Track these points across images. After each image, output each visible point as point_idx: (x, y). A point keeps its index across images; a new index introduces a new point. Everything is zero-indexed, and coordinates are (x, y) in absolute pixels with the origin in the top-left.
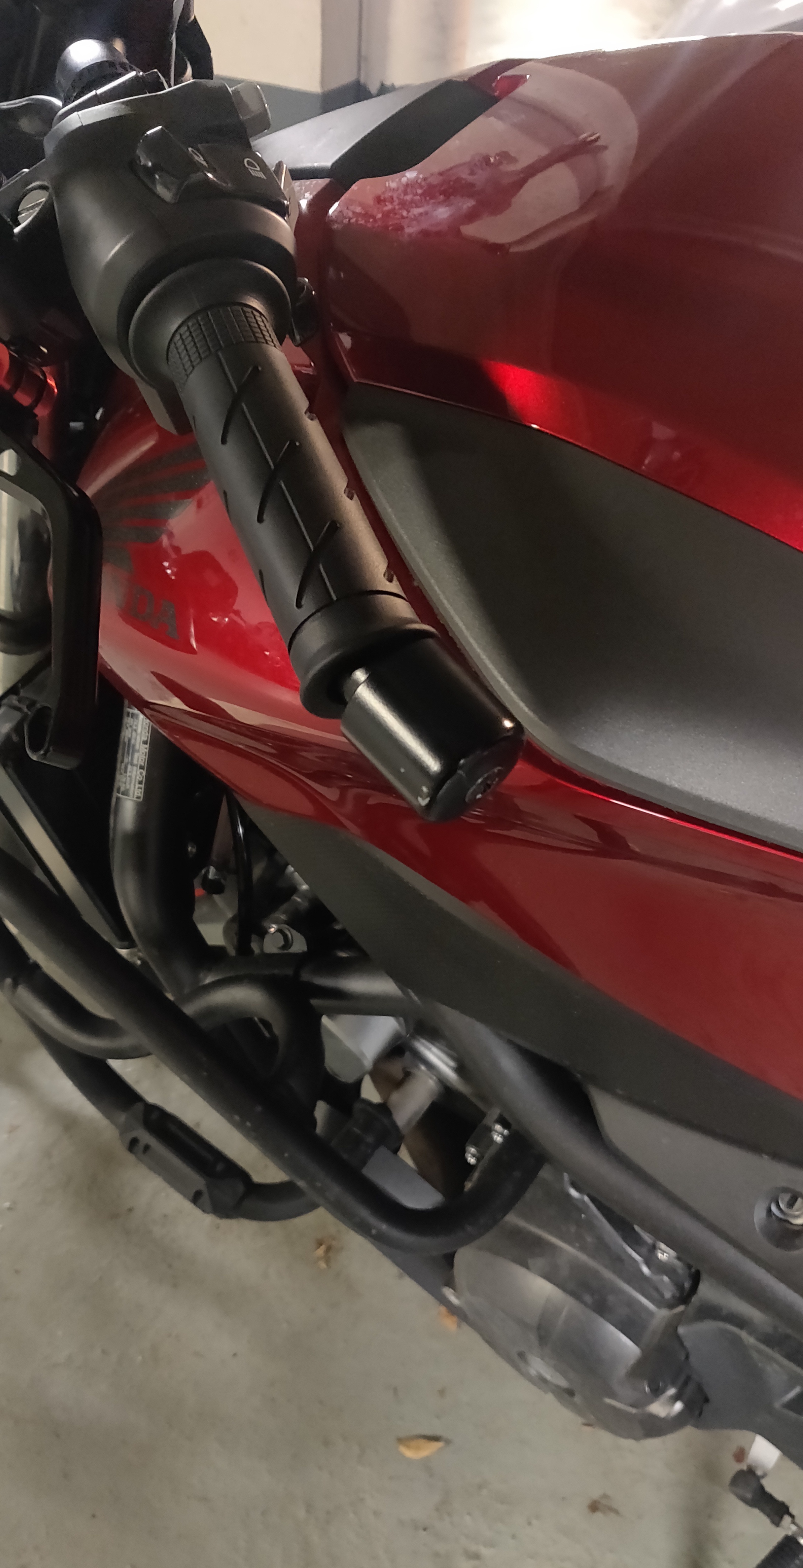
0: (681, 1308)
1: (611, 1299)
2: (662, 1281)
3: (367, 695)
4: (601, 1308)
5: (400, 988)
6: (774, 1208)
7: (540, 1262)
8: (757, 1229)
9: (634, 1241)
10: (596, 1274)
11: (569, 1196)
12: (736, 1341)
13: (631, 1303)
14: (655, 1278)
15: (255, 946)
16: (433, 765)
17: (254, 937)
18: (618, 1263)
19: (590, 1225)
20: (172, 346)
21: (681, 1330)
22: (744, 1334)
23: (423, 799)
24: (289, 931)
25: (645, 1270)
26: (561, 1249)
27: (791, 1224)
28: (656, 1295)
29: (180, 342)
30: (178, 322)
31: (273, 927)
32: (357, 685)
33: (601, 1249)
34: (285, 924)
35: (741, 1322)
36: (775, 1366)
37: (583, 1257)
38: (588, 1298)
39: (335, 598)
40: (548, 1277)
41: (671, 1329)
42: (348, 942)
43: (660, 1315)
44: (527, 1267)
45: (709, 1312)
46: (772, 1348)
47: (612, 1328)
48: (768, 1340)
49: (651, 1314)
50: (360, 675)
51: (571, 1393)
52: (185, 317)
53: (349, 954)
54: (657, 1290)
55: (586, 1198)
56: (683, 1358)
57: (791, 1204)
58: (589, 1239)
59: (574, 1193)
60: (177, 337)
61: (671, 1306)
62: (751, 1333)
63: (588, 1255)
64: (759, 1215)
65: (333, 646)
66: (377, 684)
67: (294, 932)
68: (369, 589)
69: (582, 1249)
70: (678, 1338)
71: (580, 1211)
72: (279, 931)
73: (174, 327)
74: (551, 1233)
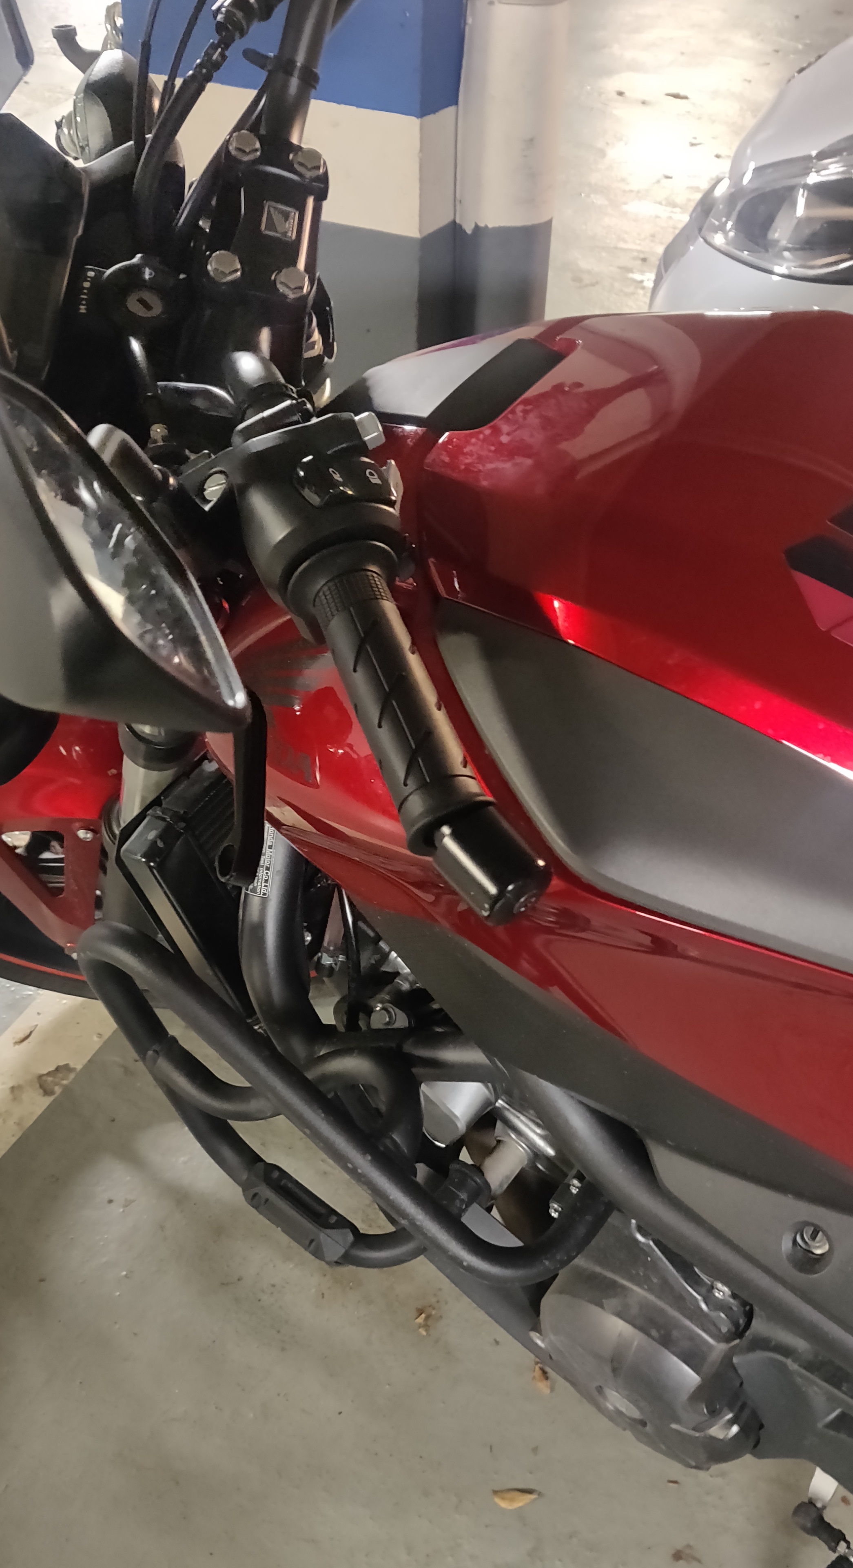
0: (737, 1341)
1: (675, 1333)
2: (720, 1316)
3: (450, 843)
4: (666, 1341)
5: (487, 1056)
6: (799, 1239)
7: (613, 1302)
8: (785, 1257)
9: (695, 1281)
10: (662, 1311)
11: (636, 1241)
12: (783, 1368)
13: (693, 1337)
14: (713, 1314)
15: (362, 1024)
16: (493, 890)
17: (362, 1016)
18: (680, 1301)
19: (654, 1266)
20: (317, 599)
21: (735, 1360)
22: (789, 1362)
23: (486, 911)
24: (393, 1009)
25: (704, 1306)
26: (632, 1289)
27: (813, 1253)
28: (712, 1328)
29: (323, 597)
30: (323, 583)
31: (379, 1006)
32: (443, 836)
33: (665, 1289)
34: (389, 1003)
35: (786, 1351)
36: (815, 1388)
37: (651, 1298)
38: (654, 1333)
39: (428, 780)
40: (620, 1315)
41: (727, 1361)
42: (443, 1018)
43: (719, 1348)
44: (601, 1306)
45: (761, 1344)
46: (812, 1372)
47: (675, 1359)
48: (810, 1366)
49: (710, 1347)
50: (446, 830)
51: (644, 1424)
52: (328, 579)
53: (444, 1029)
54: (715, 1325)
55: (651, 1243)
56: (738, 1385)
57: (814, 1237)
58: (655, 1280)
59: (639, 1237)
60: (321, 594)
61: (727, 1339)
62: (794, 1361)
63: (656, 1296)
64: (786, 1245)
65: (427, 812)
66: (455, 836)
67: (397, 1010)
68: (453, 774)
69: (650, 1290)
70: (734, 1368)
71: (647, 1254)
72: (383, 1009)
73: (319, 587)
74: (623, 1278)
